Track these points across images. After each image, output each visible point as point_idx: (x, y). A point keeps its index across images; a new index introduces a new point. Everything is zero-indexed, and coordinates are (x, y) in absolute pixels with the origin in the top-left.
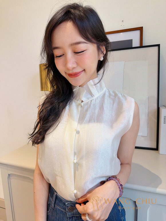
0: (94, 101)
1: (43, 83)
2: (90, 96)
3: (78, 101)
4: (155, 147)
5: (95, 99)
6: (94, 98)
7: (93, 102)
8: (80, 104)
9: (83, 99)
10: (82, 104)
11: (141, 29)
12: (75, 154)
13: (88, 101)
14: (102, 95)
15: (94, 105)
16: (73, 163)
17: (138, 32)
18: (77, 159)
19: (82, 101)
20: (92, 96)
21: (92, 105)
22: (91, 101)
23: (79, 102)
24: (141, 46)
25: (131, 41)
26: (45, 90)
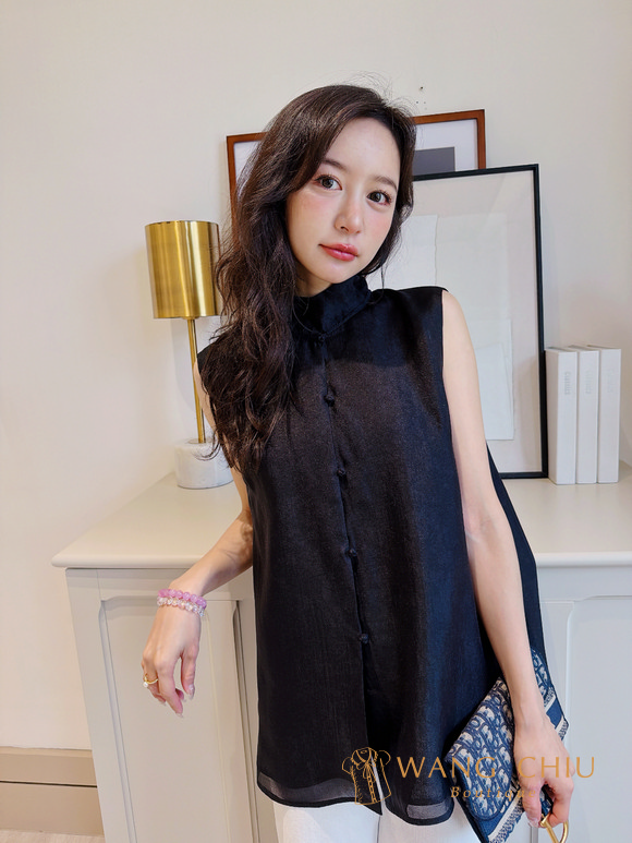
1: (165, 291)
4: (538, 468)
11: (478, 116)
17: (471, 125)
24: (482, 170)
25: (449, 153)
26: (173, 313)
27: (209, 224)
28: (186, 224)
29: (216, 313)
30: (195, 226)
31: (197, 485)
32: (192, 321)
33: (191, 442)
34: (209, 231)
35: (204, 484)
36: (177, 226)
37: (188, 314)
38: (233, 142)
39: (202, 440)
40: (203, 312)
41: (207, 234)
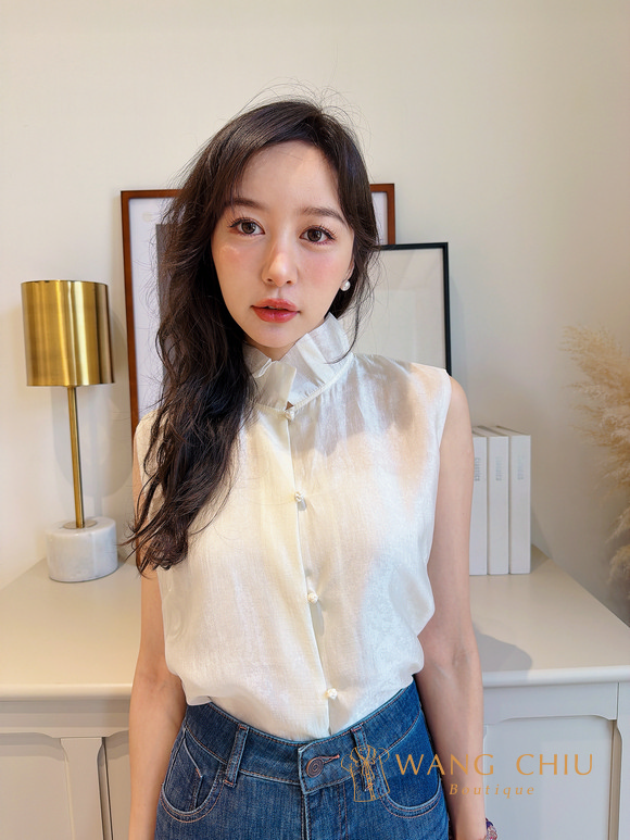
0: (328, 397)
2: (310, 385)
3: (274, 407)
5: (327, 393)
6: (326, 388)
7: (324, 402)
8: (284, 416)
9: (293, 397)
10: (292, 414)
11: (388, 190)
12: (308, 573)
13: (307, 402)
14: (345, 378)
15: (329, 409)
16: (308, 605)
18: (317, 590)
19: (289, 406)
20: (317, 385)
21: (323, 413)
22: (318, 399)
23: (280, 409)
24: (391, 246)
26: (49, 382)
27: (96, 284)
28: (69, 284)
29: (101, 382)
30: (79, 287)
31: (72, 579)
32: (73, 389)
33: (66, 527)
34: (95, 292)
35: (79, 577)
36: (58, 287)
37: (67, 383)
38: (127, 197)
39: (80, 524)
40: (86, 381)
41: (93, 296)
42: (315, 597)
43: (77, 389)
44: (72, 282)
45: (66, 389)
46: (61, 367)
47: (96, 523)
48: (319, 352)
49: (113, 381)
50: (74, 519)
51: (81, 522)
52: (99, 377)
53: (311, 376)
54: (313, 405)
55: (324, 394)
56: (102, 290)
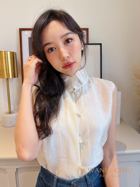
0: (84, 87)
2: (79, 84)
6: (83, 85)
9: (75, 87)
10: (75, 91)
11: (87, 30)
13: (79, 88)
15: (85, 90)
20: (81, 84)
22: (82, 88)
23: (72, 90)
24: (87, 44)
26: (1, 77)
27: (13, 52)
28: (6, 52)
29: (15, 77)
30: (9, 53)
31: (8, 126)
32: (7, 79)
33: (7, 113)
34: (13, 55)
35: (10, 126)
36: (3, 52)
37: (6, 78)
38: (21, 30)
39: (10, 113)
40: (11, 77)
41: (12, 55)
42: (81, 142)
43: (9, 79)
44: (7, 52)
45: (6, 79)
46: (5, 73)
47: (14, 112)
48: (81, 76)
49: (18, 77)
50: (8, 111)
51: (10, 112)
52: (14, 76)
53: (79, 82)
54: (80, 89)
55: (83, 86)
56: (15, 54)
